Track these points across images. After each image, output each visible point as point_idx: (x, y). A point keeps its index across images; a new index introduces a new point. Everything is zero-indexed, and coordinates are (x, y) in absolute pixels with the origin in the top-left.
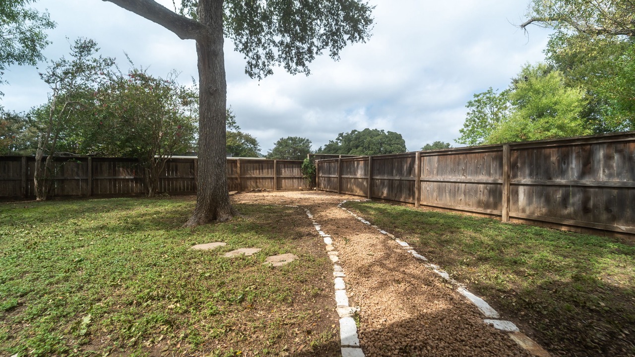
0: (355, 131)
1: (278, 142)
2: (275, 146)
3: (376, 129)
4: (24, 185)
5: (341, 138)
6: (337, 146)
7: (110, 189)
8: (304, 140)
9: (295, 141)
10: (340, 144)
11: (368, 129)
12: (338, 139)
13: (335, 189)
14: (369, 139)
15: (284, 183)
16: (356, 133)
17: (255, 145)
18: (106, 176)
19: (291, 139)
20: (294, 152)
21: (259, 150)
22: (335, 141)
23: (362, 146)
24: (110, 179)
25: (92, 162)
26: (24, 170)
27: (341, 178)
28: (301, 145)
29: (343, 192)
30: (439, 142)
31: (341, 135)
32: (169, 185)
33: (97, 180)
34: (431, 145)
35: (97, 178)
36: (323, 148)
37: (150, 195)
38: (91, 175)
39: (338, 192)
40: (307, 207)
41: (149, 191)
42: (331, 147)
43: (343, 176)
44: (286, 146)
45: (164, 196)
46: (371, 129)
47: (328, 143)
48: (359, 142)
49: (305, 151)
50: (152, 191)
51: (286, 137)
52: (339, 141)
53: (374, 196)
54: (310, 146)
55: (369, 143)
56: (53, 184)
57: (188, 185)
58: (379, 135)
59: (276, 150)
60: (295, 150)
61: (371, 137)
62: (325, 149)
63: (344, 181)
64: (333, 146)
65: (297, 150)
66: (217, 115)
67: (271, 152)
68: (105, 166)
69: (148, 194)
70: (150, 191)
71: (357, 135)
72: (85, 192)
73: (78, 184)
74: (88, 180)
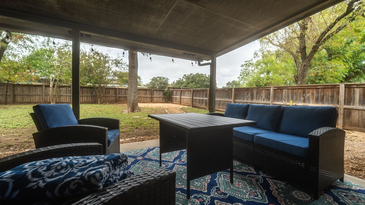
0: (192, 74)
1: (152, 79)
2: (151, 81)
3: (202, 74)
4: (44, 97)
5: (185, 77)
6: (182, 81)
8: (165, 78)
9: (161, 79)
10: (184, 80)
11: (198, 73)
12: (183, 77)
13: (178, 103)
14: (198, 78)
15: (155, 99)
16: (192, 75)
17: (140, 80)
19: (159, 77)
20: (160, 84)
21: (142, 82)
22: (182, 78)
23: (195, 82)
24: (80, 96)
26: (44, 91)
27: (181, 98)
28: (163, 81)
29: (181, 104)
30: (235, 81)
31: (185, 75)
32: (106, 99)
34: (231, 82)
36: (175, 82)
37: (99, 103)
39: (179, 103)
40: (166, 109)
42: (179, 82)
43: (181, 97)
44: (156, 81)
45: (106, 103)
46: (200, 74)
47: (178, 80)
48: (193, 80)
49: (166, 84)
50: (100, 101)
51: (156, 77)
52: (184, 79)
53: (193, 106)
54: (168, 81)
55: (198, 81)
57: (114, 99)
58: (203, 76)
59: (151, 82)
60: (161, 83)
61: (200, 78)
62: (176, 83)
63: (182, 100)
64: (181, 81)
65: (162, 83)
66: (135, 75)
67: (148, 83)
71: (192, 76)
72: (70, 101)
73: (66, 98)
74: (71, 96)
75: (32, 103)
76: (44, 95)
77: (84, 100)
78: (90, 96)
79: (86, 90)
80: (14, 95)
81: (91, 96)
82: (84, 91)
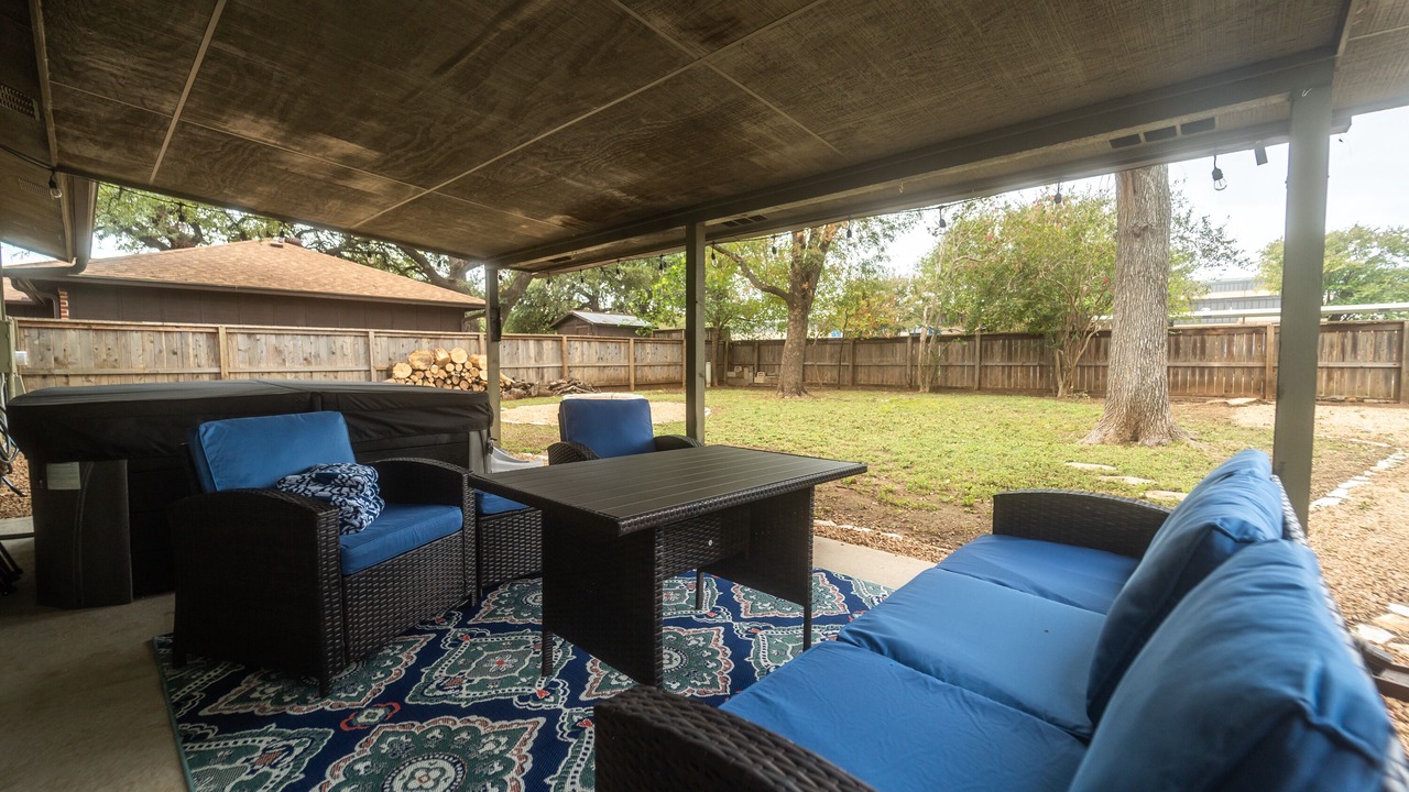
4: (909, 372)
7: (1003, 381)
18: (997, 361)
24: (1003, 367)
25: (981, 340)
26: (909, 354)
32: (1097, 378)
33: (986, 366)
35: (988, 364)
37: (1059, 395)
38: (978, 360)
41: (1058, 388)
45: (1081, 397)
50: (1064, 386)
56: (936, 371)
68: (998, 345)
69: (1057, 392)
70: (1061, 387)
72: (971, 385)
73: (963, 372)
74: (974, 366)
75: (885, 386)
76: (909, 364)
77: (1016, 383)
78: (1035, 367)
79: (1022, 343)
80: (855, 367)
81: (1041, 366)
82: (1016, 349)
